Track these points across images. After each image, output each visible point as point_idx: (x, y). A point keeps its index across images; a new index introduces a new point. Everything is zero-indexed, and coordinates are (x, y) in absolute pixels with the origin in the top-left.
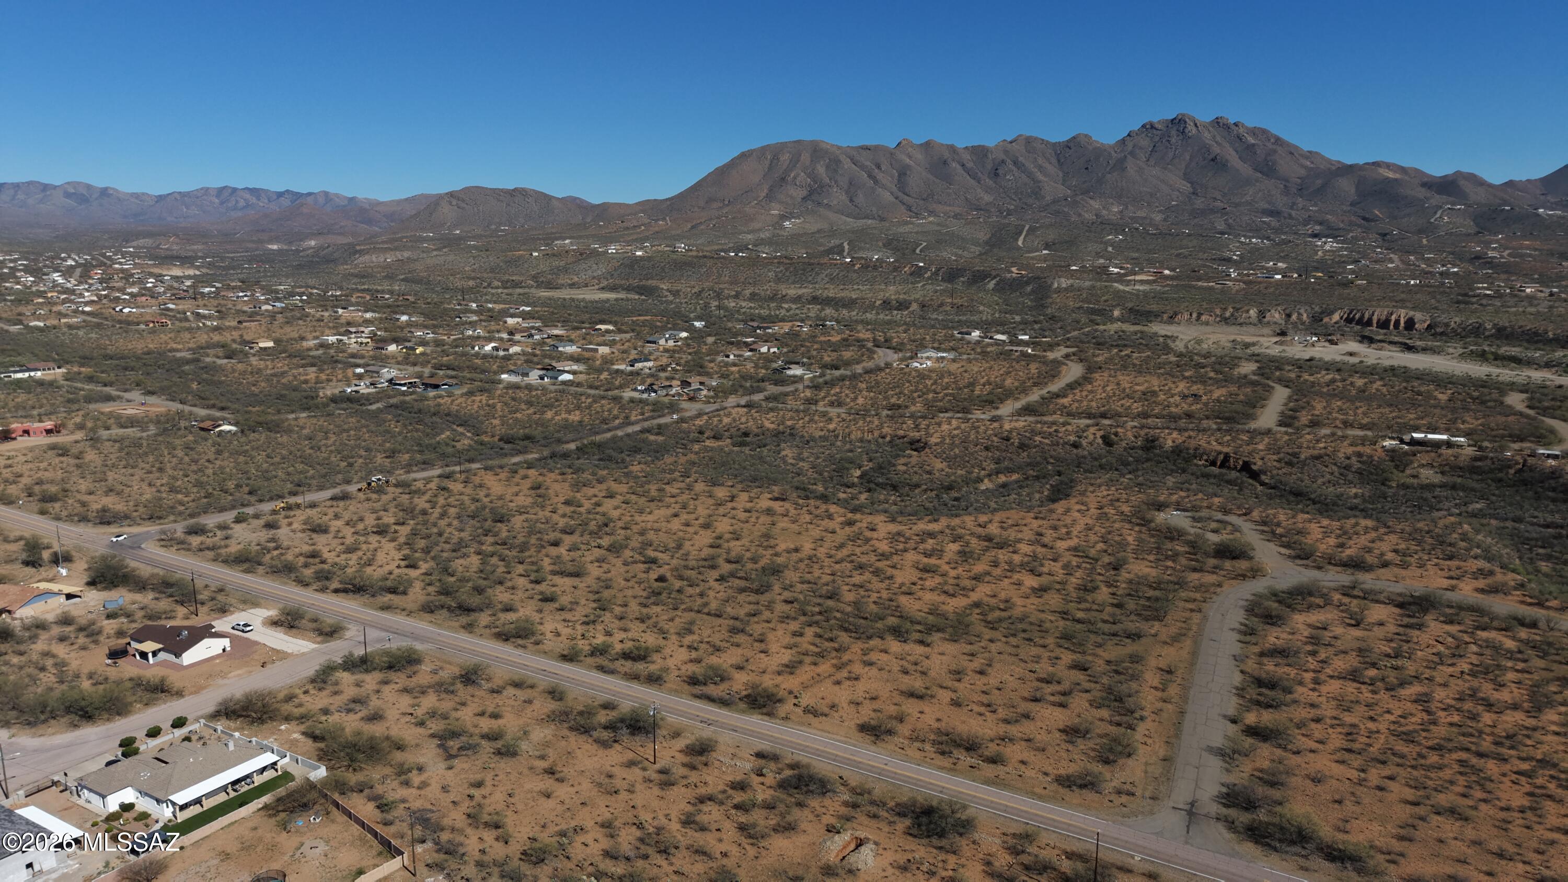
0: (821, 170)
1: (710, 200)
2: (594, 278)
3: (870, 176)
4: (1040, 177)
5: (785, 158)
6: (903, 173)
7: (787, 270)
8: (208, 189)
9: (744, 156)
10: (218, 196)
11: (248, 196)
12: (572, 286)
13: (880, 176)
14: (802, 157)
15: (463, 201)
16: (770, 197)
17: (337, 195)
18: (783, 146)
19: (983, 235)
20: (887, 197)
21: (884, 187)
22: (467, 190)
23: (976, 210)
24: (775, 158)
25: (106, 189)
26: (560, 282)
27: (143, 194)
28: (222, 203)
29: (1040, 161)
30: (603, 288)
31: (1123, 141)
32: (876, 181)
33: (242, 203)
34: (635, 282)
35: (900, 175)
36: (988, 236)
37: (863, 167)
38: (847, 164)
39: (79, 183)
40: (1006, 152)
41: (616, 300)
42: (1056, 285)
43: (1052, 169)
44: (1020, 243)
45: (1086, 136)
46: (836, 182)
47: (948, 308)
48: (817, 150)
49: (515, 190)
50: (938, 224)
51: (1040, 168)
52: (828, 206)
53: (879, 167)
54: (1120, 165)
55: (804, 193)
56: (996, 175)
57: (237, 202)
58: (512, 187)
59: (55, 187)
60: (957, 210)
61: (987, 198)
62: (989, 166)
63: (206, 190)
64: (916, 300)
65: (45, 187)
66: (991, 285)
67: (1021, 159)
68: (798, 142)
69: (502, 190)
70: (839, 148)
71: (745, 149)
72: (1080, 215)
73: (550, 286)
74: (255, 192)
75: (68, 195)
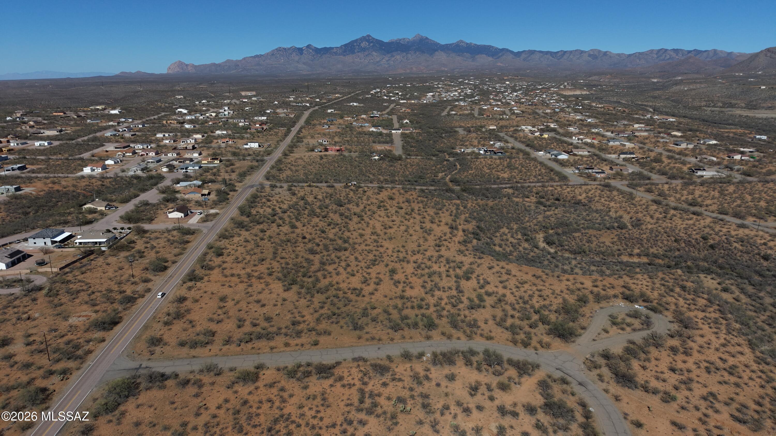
8: (653, 50)
10: (656, 54)
11: (672, 53)
17: (721, 51)
25: (606, 52)
27: (622, 54)
28: (657, 58)
33: (668, 57)
39: (596, 50)
57: (666, 56)
63: (652, 51)
65: (582, 52)
74: (676, 51)
75: (590, 55)
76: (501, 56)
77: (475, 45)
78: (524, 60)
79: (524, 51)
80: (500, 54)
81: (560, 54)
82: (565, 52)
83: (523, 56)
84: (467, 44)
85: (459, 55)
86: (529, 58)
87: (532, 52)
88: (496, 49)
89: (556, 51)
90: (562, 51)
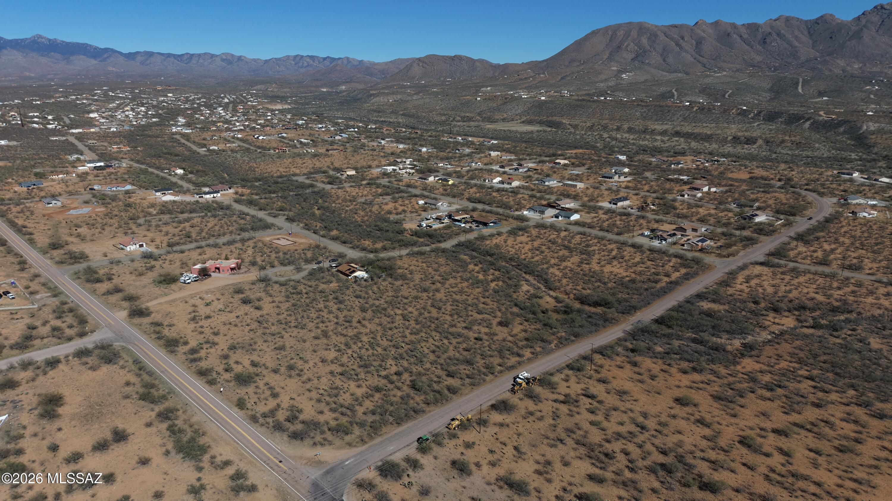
0: (644, 41)
1: (572, 61)
2: (517, 115)
3: (677, 45)
4: (796, 44)
5: (621, 34)
6: (699, 43)
7: (649, 110)
9: (594, 33)
11: (308, 60)
12: (504, 120)
13: (684, 44)
14: (632, 33)
15: (426, 63)
16: (610, 58)
17: (354, 59)
18: (619, 26)
19: (766, 85)
20: (688, 58)
21: (686, 52)
22: (428, 57)
23: (751, 66)
24: (614, 33)
25: (241, 56)
26: (496, 117)
27: (258, 59)
28: (296, 65)
29: (797, 33)
30: (523, 122)
31: (858, 18)
32: (681, 48)
33: (306, 64)
34: (544, 118)
35: (697, 44)
36: (770, 85)
37: (672, 39)
38: (662, 37)
39: (228, 54)
40: (772, 27)
41: (538, 131)
42: (865, 127)
43: (805, 38)
44: (800, 90)
45: (831, 15)
46: (654, 49)
47: (789, 144)
48: (642, 28)
49: (455, 56)
50: (731, 77)
51: (797, 38)
52: (649, 64)
53: (683, 38)
54: (858, 35)
55: (633, 56)
56: (765, 42)
57: (303, 63)
58: (453, 55)
59: (217, 56)
60: (738, 66)
61: (759, 58)
62: (759, 36)
63: (288, 57)
64: (761, 137)
65: (212, 56)
66: (807, 125)
67: (783, 32)
68: (630, 23)
69: (447, 57)
70: (656, 26)
71: (595, 29)
72: (830, 70)
73: (491, 120)
75: (223, 60)
76: (108, 57)
77: (63, 42)
78: (142, 63)
79: (137, 53)
80: (105, 56)
81: (185, 57)
82: (192, 55)
83: (139, 58)
84: (50, 40)
85: (42, 56)
86: (148, 62)
87: (150, 54)
88: (96, 48)
89: (180, 54)
90: (187, 54)
